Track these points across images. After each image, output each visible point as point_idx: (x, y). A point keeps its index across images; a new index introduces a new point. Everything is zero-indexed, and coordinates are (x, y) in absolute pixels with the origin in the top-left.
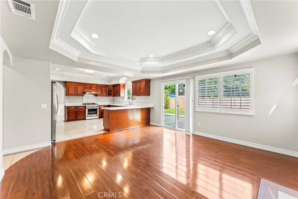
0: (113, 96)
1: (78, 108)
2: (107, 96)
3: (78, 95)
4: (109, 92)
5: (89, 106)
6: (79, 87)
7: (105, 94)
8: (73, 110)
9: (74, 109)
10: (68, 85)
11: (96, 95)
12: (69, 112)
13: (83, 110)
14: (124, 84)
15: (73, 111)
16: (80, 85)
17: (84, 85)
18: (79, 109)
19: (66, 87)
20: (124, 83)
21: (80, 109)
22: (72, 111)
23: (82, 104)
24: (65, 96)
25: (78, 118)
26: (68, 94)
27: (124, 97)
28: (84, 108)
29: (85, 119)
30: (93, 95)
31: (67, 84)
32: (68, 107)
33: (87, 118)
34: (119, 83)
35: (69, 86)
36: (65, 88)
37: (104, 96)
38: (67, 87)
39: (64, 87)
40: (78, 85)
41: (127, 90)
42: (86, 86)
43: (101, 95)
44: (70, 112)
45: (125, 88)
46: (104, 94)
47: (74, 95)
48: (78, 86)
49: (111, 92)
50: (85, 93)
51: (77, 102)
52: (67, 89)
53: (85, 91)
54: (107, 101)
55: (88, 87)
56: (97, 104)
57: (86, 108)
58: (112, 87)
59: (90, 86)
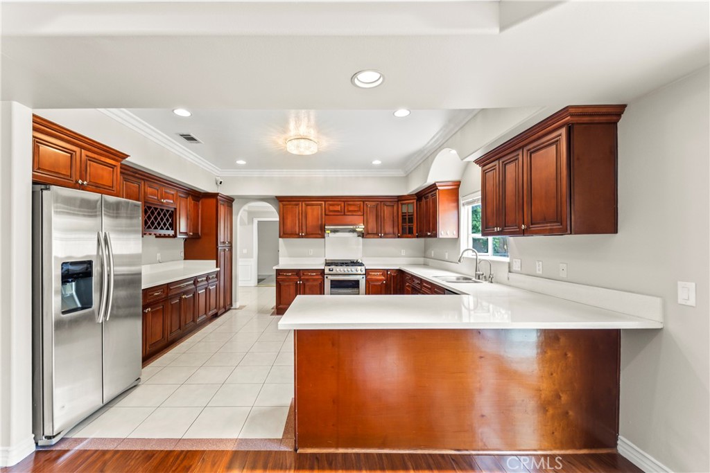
0: (417, 237)
1: (303, 274)
2: (399, 237)
3: (308, 235)
4: (404, 219)
5: (334, 272)
6: (310, 210)
7: (391, 230)
9: (293, 277)
13: (317, 283)
14: (458, 184)
16: (313, 205)
18: (307, 277)
20: (455, 178)
21: (307, 280)
22: (286, 283)
23: (324, 262)
26: (284, 233)
27: (456, 240)
28: (321, 277)
30: (355, 234)
31: (281, 203)
32: (278, 272)
34: (430, 182)
35: (285, 211)
37: (386, 236)
38: (281, 213)
40: (307, 205)
41: (470, 208)
42: (331, 205)
43: (376, 234)
45: (461, 202)
46: (389, 229)
47: (298, 235)
48: (309, 207)
49: (411, 220)
51: (311, 256)
52: (281, 217)
53: (326, 221)
54: (403, 252)
55: (338, 208)
56: (361, 265)
57: (325, 276)
58: (415, 201)
59: (343, 205)
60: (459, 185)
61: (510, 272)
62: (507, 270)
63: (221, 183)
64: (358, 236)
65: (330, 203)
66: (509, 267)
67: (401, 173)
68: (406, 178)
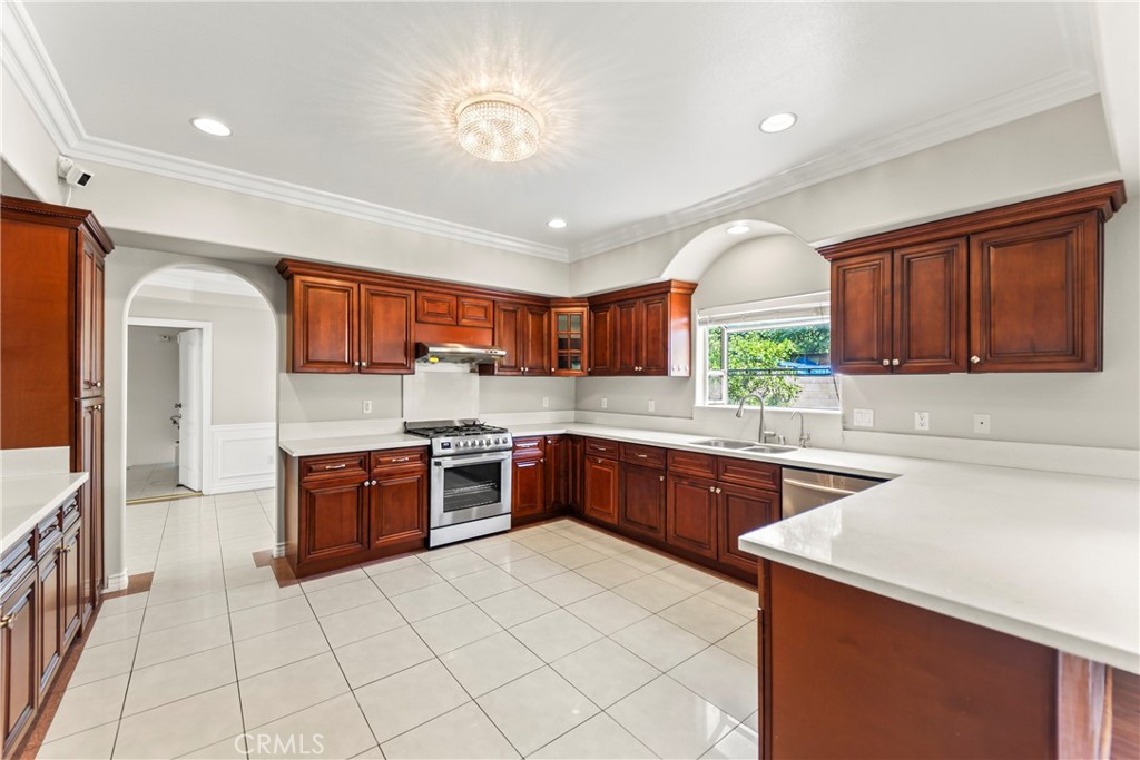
0: (590, 374)
1: (379, 463)
2: (549, 374)
3: (374, 367)
4: (562, 344)
5: (453, 449)
6: (379, 305)
7: (539, 360)
8: (342, 481)
9: (351, 472)
10: (308, 286)
11: (485, 368)
12: (308, 500)
13: (413, 479)
15: (345, 488)
16: (386, 295)
17: (416, 291)
18: (386, 469)
19: (290, 309)
21: (389, 475)
22: (332, 491)
23: (399, 426)
24: (285, 376)
25: (382, 541)
26: (308, 361)
27: (688, 381)
28: (419, 464)
29: (425, 545)
30: (466, 367)
31: (298, 279)
32: (307, 464)
33: (437, 537)
34: (665, 277)
35: (311, 302)
36: (285, 317)
37: (532, 371)
38: (298, 306)
39: (277, 309)
40: (372, 292)
42: (430, 299)
43: (515, 369)
44: (319, 503)
45: (697, 317)
46: (533, 362)
47: (349, 367)
48: (377, 298)
49: (576, 344)
50: (419, 351)
51: (369, 417)
52: (299, 318)
53: (420, 334)
54: (546, 402)
55: (442, 308)
56: (502, 431)
57: (433, 460)
58: (585, 309)
59: (454, 303)
60: (693, 290)
61: (844, 429)
62: (840, 426)
63: (84, 179)
64: (472, 371)
65: (429, 295)
66: (844, 422)
67: (564, 256)
68: (575, 267)
